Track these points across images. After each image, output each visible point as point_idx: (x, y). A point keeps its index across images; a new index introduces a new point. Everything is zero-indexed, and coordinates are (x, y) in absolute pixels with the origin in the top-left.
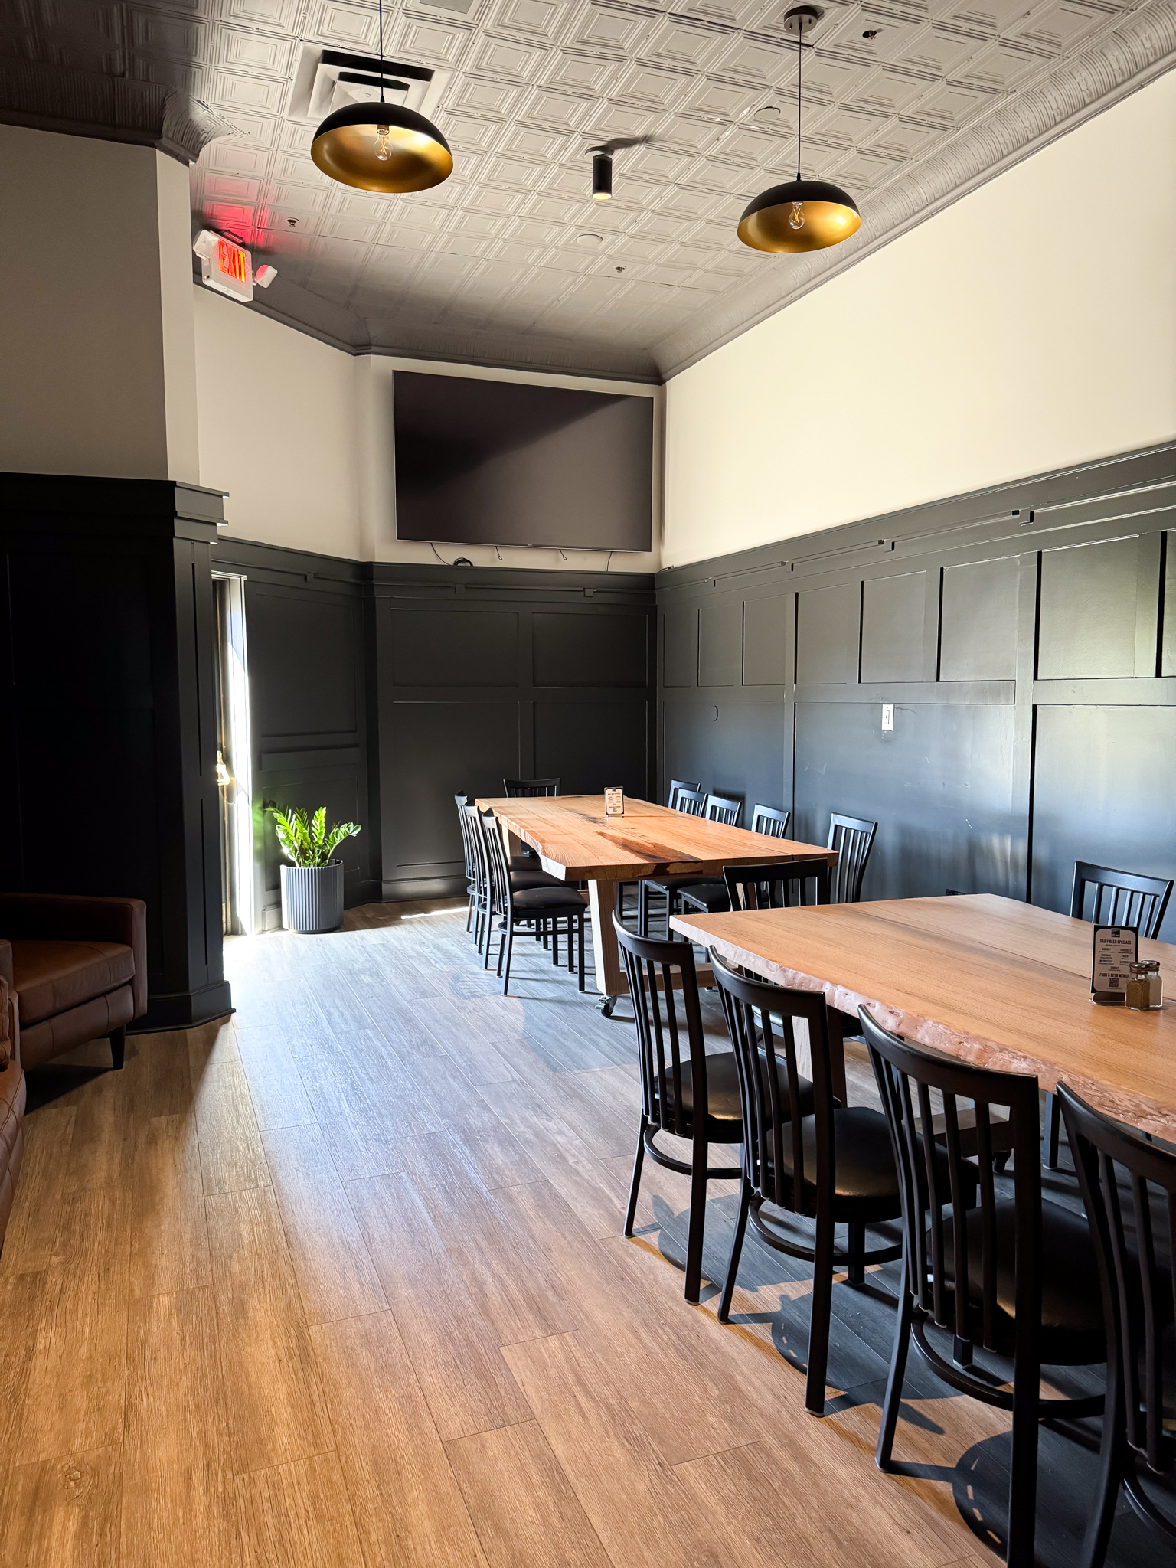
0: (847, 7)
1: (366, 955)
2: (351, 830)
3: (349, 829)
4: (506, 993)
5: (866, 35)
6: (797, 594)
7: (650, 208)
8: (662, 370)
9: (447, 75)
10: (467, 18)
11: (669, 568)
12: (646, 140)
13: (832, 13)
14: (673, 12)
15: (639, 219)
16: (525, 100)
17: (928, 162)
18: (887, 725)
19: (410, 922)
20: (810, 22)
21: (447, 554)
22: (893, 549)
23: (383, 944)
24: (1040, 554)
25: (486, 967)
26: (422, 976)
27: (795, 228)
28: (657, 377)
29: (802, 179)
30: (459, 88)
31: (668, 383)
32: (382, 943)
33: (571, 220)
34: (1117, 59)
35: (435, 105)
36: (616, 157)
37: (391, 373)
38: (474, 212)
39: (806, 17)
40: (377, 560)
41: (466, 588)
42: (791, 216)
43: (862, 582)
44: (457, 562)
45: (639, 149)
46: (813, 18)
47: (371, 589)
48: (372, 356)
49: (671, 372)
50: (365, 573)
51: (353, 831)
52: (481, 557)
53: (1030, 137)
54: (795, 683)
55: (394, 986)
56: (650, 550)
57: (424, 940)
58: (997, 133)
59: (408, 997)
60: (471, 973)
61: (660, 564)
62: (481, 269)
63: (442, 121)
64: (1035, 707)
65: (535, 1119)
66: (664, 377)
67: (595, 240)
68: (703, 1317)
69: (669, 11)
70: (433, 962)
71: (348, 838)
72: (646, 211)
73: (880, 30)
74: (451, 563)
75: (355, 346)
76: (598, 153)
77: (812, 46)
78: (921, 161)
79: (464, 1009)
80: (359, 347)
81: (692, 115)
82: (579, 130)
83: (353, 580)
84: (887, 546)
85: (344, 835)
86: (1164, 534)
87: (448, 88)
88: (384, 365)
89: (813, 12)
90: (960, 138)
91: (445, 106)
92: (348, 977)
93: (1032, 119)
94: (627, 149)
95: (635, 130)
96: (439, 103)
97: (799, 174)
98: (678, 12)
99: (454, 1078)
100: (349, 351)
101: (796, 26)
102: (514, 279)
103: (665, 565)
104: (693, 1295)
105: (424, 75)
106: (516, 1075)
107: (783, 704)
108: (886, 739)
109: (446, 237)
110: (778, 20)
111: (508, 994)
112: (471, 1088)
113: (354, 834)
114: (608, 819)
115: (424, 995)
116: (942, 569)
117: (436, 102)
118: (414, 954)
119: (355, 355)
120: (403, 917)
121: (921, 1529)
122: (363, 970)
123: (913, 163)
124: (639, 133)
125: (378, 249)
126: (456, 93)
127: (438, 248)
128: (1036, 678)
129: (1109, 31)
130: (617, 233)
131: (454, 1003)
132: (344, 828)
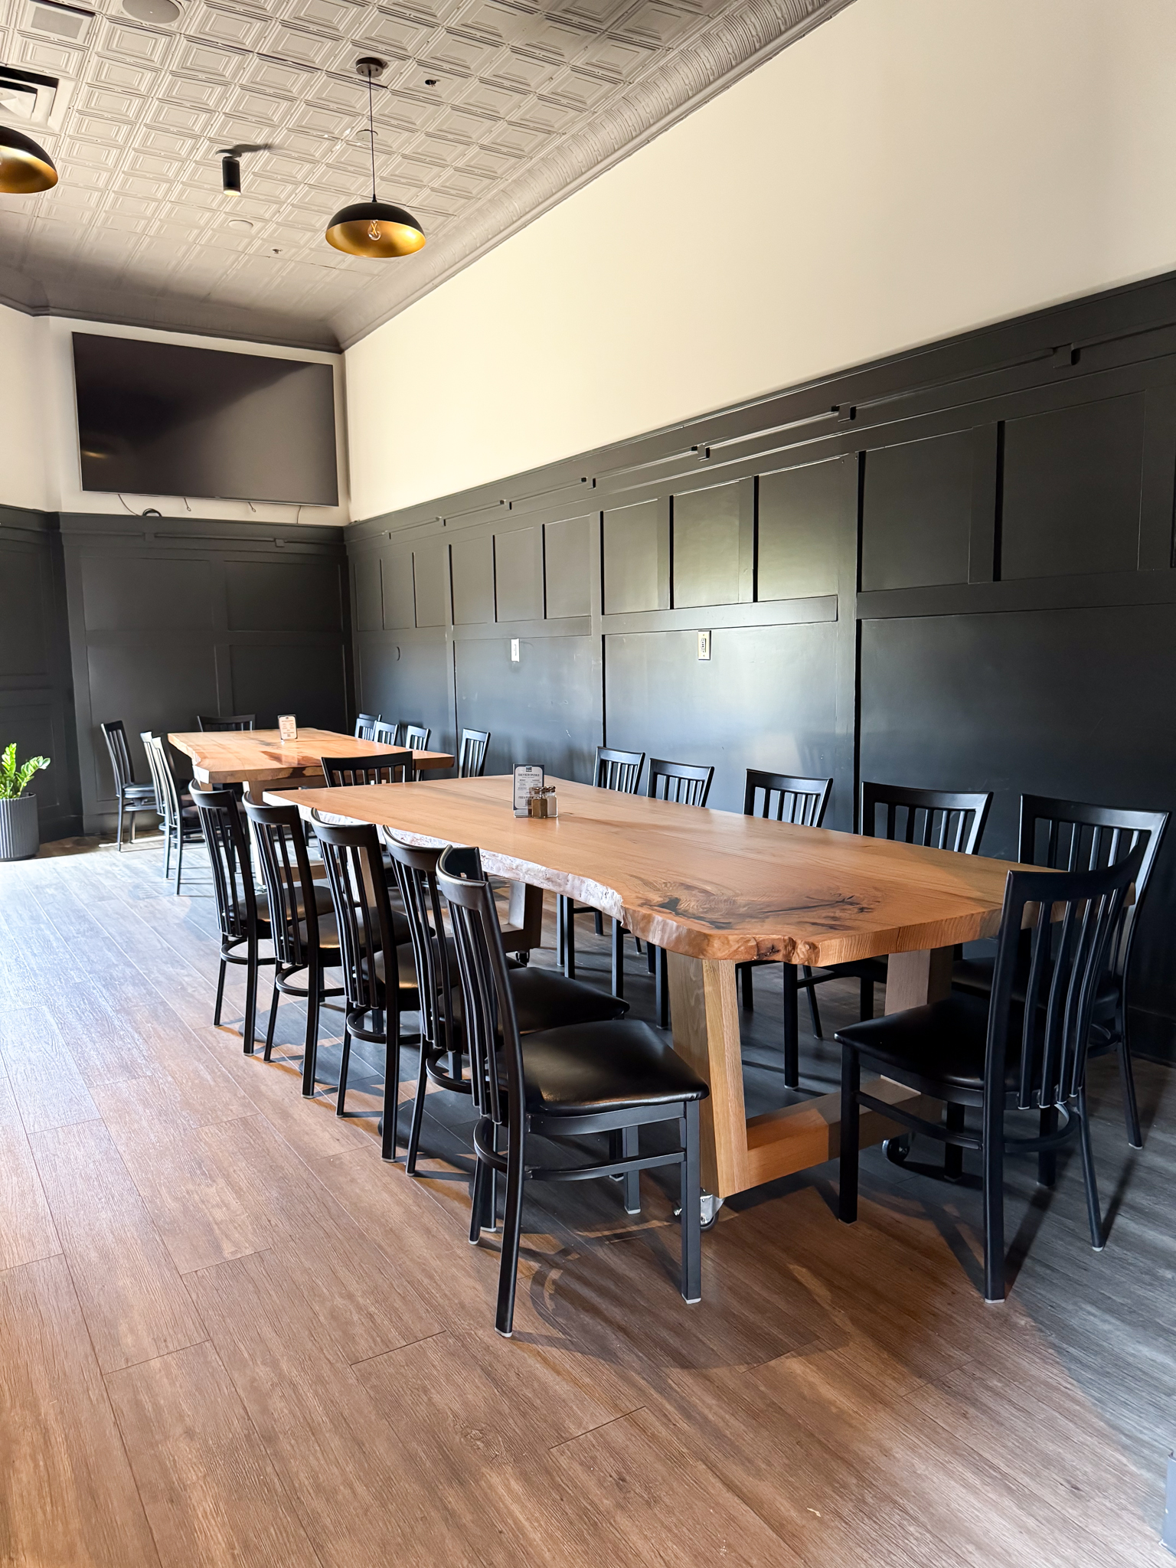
0: (403, 62)
1: (56, 874)
2: (42, 763)
3: (38, 763)
4: (178, 893)
5: (428, 82)
6: (450, 546)
7: (289, 201)
8: (340, 340)
9: (71, 85)
10: (79, 41)
11: (356, 521)
12: (267, 147)
13: (393, 65)
14: (260, 52)
15: (281, 210)
16: (149, 108)
17: (514, 181)
18: (515, 657)
19: (106, 849)
20: (377, 70)
21: (135, 505)
22: (511, 508)
23: (76, 867)
24: (602, 513)
25: (167, 877)
26: (105, 886)
27: (373, 239)
28: (337, 347)
29: (378, 201)
30: (84, 94)
31: (346, 352)
32: (73, 865)
33: (220, 206)
34: (630, 118)
35: (66, 106)
36: (243, 160)
37: (70, 336)
38: (126, 195)
39: (373, 67)
40: (64, 510)
41: (156, 537)
42: (370, 229)
43: (494, 536)
44: (145, 513)
45: (265, 154)
46: (379, 68)
47: (58, 537)
48: (50, 317)
49: (348, 343)
50: (51, 521)
51: (43, 763)
52: (170, 507)
53: (583, 171)
54: (453, 624)
55: (76, 894)
56: (337, 504)
57: (115, 861)
58: (560, 164)
59: (86, 902)
60: (152, 882)
61: (349, 518)
62: (145, 245)
63: (76, 119)
64: (603, 636)
65: (171, 969)
66: (343, 346)
67: (247, 226)
68: (255, 1062)
69: (256, 51)
70: (119, 877)
71: (38, 772)
72: (286, 205)
73: (438, 81)
74: (140, 513)
75: (33, 307)
76: (228, 155)
77: (386, 87)
78: (510, 181)
79: (136, 906)
80: (37, 308)
81: (301, 130)
82: (205, 135)
83: (38, 530)
84: (507, 504)
85: (34, 768)
86: (672, 498)
87: (75, 91)
88: (62, 327)
89: (380, 64)
90: (534, 166)
91: (75, 107)
92: (33, 890)
93: (581, 155)
94: (253, 154)
95: (255, 138)
96: (69, 105)
97: (374, 195)
98: (264, 53)
99: (109, 950)
100: (27, 311)
101: (367, 72)
102: (180, 254)
103: (353, 521)
104: (248, 1049)
105: (52, 82)
106: (166, 944)
107: (445, 643)
108: (515, 668)
109: (103, 215)
110: (351, 65)
111: (181, 894)
112: (122, 955)
113: (44, 767)
114: (283, 743)
115: (102, 899)
116: (543, 526)
117: (67, 104)
118: (102, 872)
119: (34, 315)
120: (100, 846)
121: (347, 1137)
122: (49, 886)
123: (504, 182)
124: (259, 141)
125: (40, 222)
126: (83, 98)
127: (99, 224)
128: (603, 613)
129: (618, 97)
130: (266, 221)
131: (128, 903)
132: (33, 762)
